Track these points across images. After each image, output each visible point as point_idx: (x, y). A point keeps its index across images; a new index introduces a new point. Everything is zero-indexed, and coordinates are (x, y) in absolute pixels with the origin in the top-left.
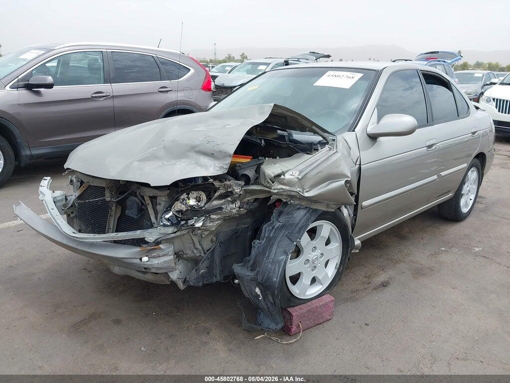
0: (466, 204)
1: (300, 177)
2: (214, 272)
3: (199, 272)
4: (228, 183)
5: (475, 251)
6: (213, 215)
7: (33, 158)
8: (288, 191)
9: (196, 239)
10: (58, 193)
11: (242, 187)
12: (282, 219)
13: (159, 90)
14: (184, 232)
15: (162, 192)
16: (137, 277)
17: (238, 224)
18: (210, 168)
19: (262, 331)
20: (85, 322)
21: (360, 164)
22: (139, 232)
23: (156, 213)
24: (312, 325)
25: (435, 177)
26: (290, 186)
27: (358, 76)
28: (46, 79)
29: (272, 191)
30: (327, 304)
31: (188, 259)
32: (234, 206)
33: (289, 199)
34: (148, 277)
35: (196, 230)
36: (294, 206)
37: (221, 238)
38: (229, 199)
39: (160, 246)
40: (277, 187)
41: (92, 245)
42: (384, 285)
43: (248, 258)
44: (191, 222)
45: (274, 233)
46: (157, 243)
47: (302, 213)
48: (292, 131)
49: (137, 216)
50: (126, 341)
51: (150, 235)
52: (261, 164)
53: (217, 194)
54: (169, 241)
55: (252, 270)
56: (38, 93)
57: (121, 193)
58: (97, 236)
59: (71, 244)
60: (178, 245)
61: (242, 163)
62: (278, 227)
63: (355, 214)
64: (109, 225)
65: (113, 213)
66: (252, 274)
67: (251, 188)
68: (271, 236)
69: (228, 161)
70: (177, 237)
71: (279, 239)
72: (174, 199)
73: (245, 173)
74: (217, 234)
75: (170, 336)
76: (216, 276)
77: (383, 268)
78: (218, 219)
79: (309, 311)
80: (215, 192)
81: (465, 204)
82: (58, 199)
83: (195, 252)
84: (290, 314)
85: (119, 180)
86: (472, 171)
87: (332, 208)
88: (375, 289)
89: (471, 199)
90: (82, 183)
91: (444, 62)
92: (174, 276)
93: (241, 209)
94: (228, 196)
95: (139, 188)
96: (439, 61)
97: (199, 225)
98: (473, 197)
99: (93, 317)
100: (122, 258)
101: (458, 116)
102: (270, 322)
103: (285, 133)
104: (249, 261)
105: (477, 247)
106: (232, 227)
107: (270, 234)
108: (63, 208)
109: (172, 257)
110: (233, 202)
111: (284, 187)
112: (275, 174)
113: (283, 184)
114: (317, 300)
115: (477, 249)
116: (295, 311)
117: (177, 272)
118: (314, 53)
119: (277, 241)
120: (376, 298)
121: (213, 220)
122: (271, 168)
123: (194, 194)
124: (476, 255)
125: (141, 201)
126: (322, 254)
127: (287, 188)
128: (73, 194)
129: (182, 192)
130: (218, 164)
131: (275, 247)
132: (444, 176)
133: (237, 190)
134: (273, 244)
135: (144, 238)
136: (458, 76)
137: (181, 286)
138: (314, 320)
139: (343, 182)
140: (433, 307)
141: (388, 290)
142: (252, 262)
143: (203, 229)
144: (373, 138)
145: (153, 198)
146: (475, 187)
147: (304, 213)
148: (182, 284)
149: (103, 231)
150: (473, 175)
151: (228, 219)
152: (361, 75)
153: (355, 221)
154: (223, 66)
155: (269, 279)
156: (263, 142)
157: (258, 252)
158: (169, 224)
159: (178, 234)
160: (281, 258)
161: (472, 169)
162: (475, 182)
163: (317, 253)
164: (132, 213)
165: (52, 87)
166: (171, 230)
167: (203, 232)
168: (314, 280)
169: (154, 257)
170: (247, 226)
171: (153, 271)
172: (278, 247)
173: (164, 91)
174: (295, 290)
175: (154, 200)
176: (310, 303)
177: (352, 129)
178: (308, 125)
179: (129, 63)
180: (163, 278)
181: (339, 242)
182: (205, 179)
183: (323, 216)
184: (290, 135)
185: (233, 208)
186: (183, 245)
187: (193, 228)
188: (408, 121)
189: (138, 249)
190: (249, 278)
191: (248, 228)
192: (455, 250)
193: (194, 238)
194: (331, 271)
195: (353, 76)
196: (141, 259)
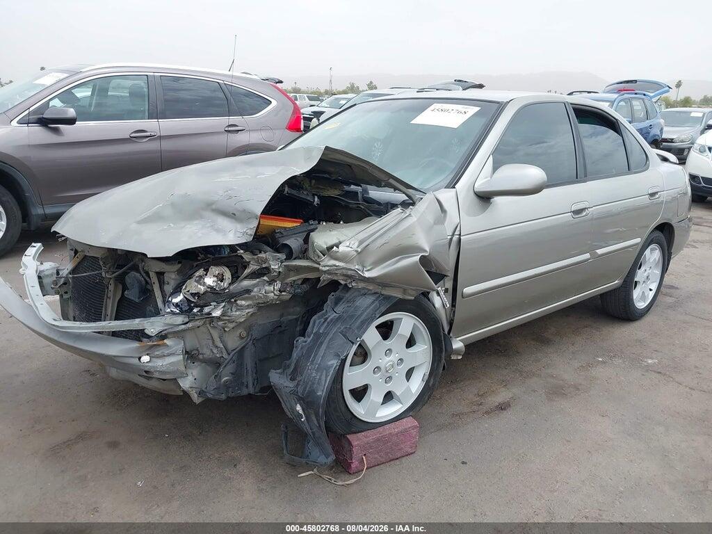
0: (643, 297)
1: (359, 250)
2: (244, 381)
3: (220, 379)
4: (262, 255)
5: (646, 364)
6: (242, 300)
7: (47, 218)
8: (344, 268)
9: (215, 334)
10: (48, 266)
11: (282, 262)
12: (339, 309)
13: (227, 129)
14: (198, 323)
15: (170, 267)
16: (141, 384)
17: (283, 314)
18: (231, 234)
19: (308, 467)
20: (68, 444)
21: (460, 235)
22: (137, 321)
23: (164, 296)
24: (383, 460)
25: (587, 256)
26: (346, 262)
27: (473, 110)
28: (66, 112)
29: (321, 268)
30: (406, 430)
31: (205, 361)
32: (272, 288)
33: (349, 281)
34: (153, 384)
35: (215, 320)
36: (358, 290)
37: (256, 334)
38: (265, 278)
39: (165, 341)
40: (327, 263)
41: (79, 337)
42: (502, 407)
43: (288, 362)
44: (206, 310)
45: (326, 328)
46: (162, 336)
47: (369, 300)
48: (368, 186)
49: (139, 298)
50: (119, 472)
51: (152, 326)
52: (313, 230)
53: (247, 271)
54: (178, 334)
55: (292, 379)
56: (56, 131)
57: (120, 267)
58: (85, 324)
59: (52, 336)
60: (191, 342)
61: (285, 228)
62: (331, 320)
63: (453, 305)
64: (106, 310)
65: (111, 294)
66: (291, 385)
67: (294, 264)
68: (321, 331)
69: (255, 224)
70: (189, 329)
71: (331, 335)
72: (186, 276)
73: (287, 242)
74: (248, 326)
75: (182, 468)
76: (247, 387)
77: (505, 384)
78: (248, 307)
79: (378, 440)
80: (245, 267)
81: (641, 297)
82: (46, 273)
83: (215, 351)
84: (350, 444)
85: (117, 249)
86: (652, 250)
87: (411, 296)
88: (487, 413)
89: (651, 290)
90: (76, 252)
91: (644, 95)
92: (186, 384)
93: (283, 293)
94: (264, 275)
95: (143, 261)
96: (636, 94)
97: (217, 313)
98: (654, 286)
99: (81, 437)
100: (115, 356)
101: (629, 169)
102: (319, 453)
103: (359, 189)
104: (289, 366)
105: (652, 358)
106: (274, 317)
107: (319, 329)
108: (52, 286)
109: (181, 357)
110: (270, 283)
111: (337, 263)
112: (328, 245)
113: (336, 259)
114: (392, 425)
115: (650, 361)
116: (357, 440)
117: (190, 378)
118: (460, 81)
119: (327, 339)
120: (486, 425)
121: (240, 308)
122: (324, 237)
123: (215, 270)
124: (648, 369)
125: (145, 279)
126: (401, 360)
127: (341, 264)
128: (67, 267)
129: (198, 267)
130: (240, 228)
131: (324, 346)
132: (603, 255)
133: (275, 266)
134: (322, 343)
135: (144, 330)
136: (664, 116)
137: (196, 399)
138: (387, 454)
139: (417, 258)
140: (568, 441)
141: (505, 415)
142: (292, 367)
143: (226, 320)
144: (485, 198)
145: (160, 275)
146: (658, 272)
147: (371, 301)
148: (196, 395)
149: (98, 318)
150: (653, 255)
151: (264, 307)
152: (477, 109)
153: (454, 315)
154: (336, 99)
155: (312, 392)
156: (316, 199)
157: (300, 354)
158: (178, 311)
159: (190, 325)
160: (330, 363)
161: (653, 246)
162: (657, 264)
163: (394, 358)
164: (132, 294)
165: (75, 123)
166: (180, 319)
167: (225, 324)
168: (389, 397)
169: (158, 357)
170: (295, 317)
171: (156, 375)
172: (328, 347)
173: (232, 130)
174: (359, 410)
175: (162, 277)
176: (381, 429)
177: (452, 185)
178: (383, 177)
179: (208, 94)
180: (173, 387)
181: (428, 343)
182: (232, 248)
183: (399, 306)
184: (365, 191)
185: (270, 291)
186: (199, 342)
187: (210, 319)
188: (533, 174)
189: (136, 345)
190: (288, 390)
191: (296, 320)
192: (618, 361)
193: (212, 331)
194: (416, 385)
195: (466, 110)
196: (140, 358)
